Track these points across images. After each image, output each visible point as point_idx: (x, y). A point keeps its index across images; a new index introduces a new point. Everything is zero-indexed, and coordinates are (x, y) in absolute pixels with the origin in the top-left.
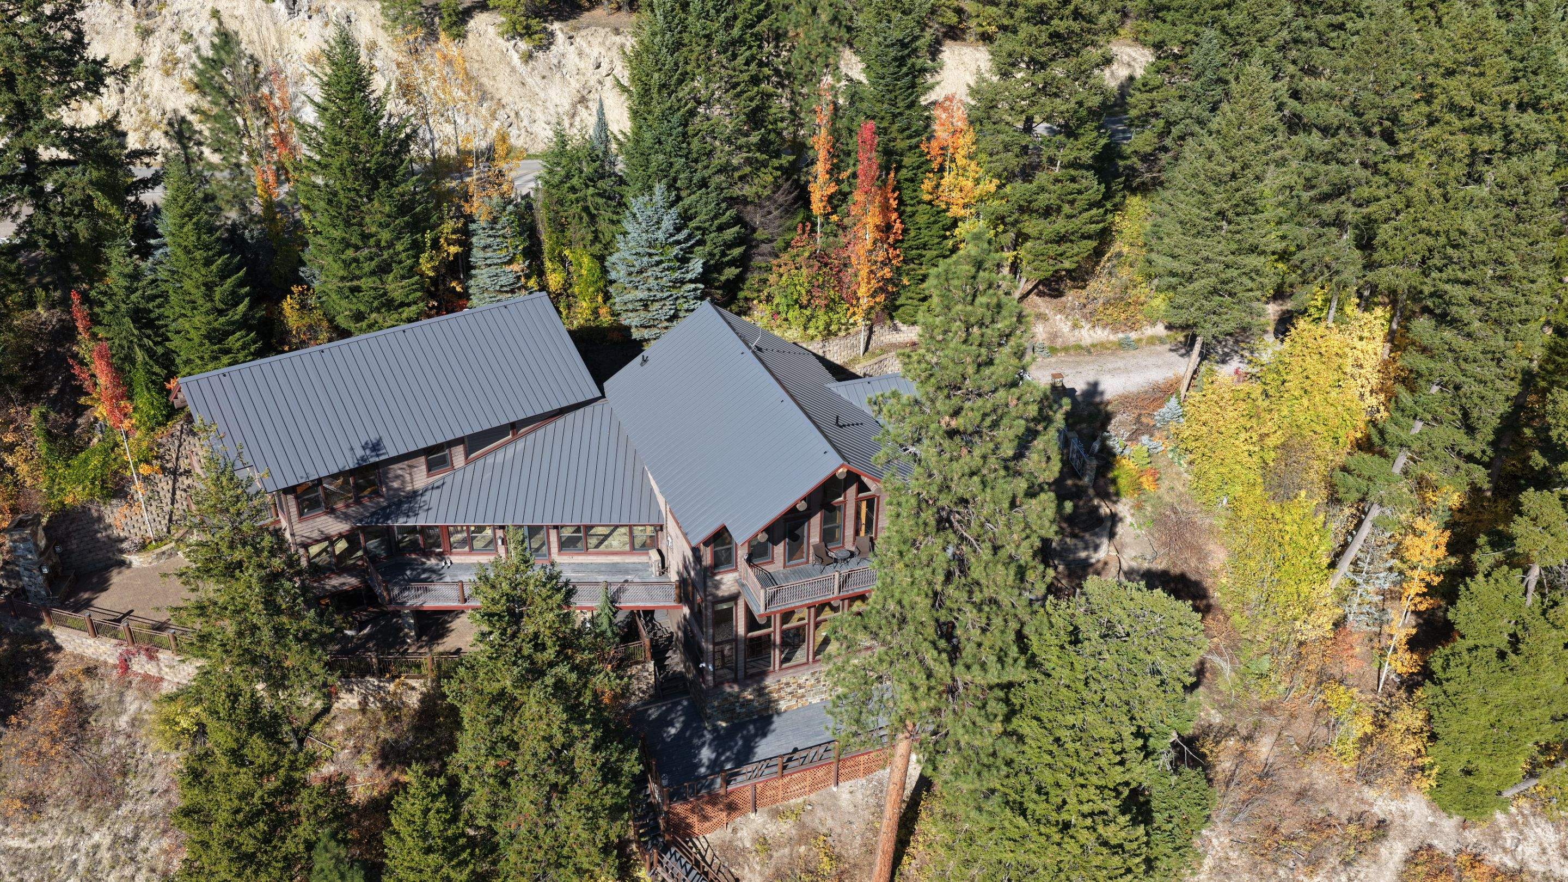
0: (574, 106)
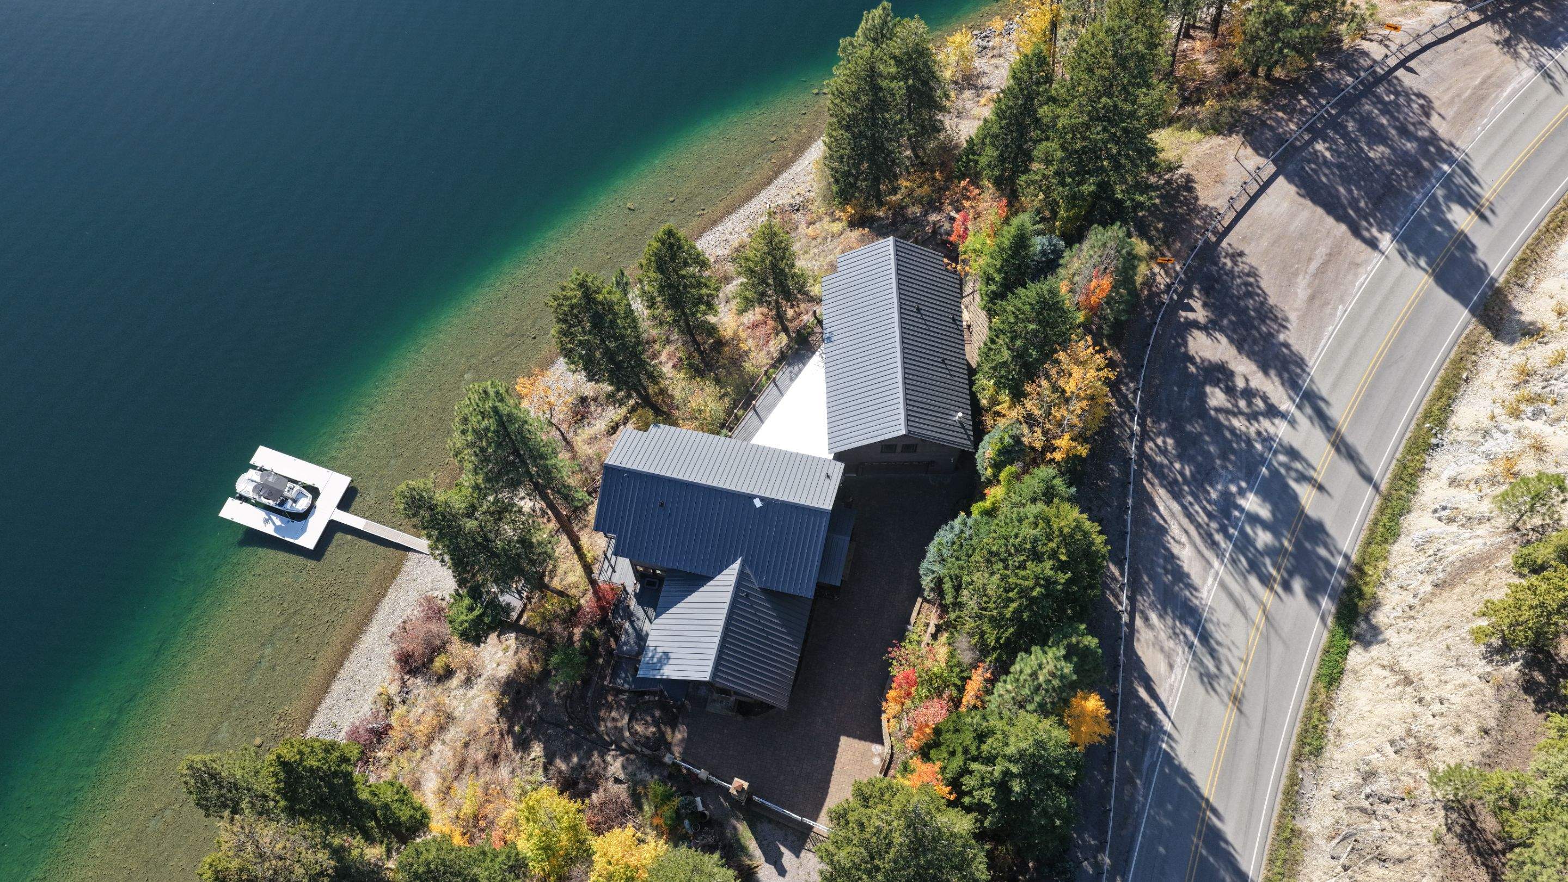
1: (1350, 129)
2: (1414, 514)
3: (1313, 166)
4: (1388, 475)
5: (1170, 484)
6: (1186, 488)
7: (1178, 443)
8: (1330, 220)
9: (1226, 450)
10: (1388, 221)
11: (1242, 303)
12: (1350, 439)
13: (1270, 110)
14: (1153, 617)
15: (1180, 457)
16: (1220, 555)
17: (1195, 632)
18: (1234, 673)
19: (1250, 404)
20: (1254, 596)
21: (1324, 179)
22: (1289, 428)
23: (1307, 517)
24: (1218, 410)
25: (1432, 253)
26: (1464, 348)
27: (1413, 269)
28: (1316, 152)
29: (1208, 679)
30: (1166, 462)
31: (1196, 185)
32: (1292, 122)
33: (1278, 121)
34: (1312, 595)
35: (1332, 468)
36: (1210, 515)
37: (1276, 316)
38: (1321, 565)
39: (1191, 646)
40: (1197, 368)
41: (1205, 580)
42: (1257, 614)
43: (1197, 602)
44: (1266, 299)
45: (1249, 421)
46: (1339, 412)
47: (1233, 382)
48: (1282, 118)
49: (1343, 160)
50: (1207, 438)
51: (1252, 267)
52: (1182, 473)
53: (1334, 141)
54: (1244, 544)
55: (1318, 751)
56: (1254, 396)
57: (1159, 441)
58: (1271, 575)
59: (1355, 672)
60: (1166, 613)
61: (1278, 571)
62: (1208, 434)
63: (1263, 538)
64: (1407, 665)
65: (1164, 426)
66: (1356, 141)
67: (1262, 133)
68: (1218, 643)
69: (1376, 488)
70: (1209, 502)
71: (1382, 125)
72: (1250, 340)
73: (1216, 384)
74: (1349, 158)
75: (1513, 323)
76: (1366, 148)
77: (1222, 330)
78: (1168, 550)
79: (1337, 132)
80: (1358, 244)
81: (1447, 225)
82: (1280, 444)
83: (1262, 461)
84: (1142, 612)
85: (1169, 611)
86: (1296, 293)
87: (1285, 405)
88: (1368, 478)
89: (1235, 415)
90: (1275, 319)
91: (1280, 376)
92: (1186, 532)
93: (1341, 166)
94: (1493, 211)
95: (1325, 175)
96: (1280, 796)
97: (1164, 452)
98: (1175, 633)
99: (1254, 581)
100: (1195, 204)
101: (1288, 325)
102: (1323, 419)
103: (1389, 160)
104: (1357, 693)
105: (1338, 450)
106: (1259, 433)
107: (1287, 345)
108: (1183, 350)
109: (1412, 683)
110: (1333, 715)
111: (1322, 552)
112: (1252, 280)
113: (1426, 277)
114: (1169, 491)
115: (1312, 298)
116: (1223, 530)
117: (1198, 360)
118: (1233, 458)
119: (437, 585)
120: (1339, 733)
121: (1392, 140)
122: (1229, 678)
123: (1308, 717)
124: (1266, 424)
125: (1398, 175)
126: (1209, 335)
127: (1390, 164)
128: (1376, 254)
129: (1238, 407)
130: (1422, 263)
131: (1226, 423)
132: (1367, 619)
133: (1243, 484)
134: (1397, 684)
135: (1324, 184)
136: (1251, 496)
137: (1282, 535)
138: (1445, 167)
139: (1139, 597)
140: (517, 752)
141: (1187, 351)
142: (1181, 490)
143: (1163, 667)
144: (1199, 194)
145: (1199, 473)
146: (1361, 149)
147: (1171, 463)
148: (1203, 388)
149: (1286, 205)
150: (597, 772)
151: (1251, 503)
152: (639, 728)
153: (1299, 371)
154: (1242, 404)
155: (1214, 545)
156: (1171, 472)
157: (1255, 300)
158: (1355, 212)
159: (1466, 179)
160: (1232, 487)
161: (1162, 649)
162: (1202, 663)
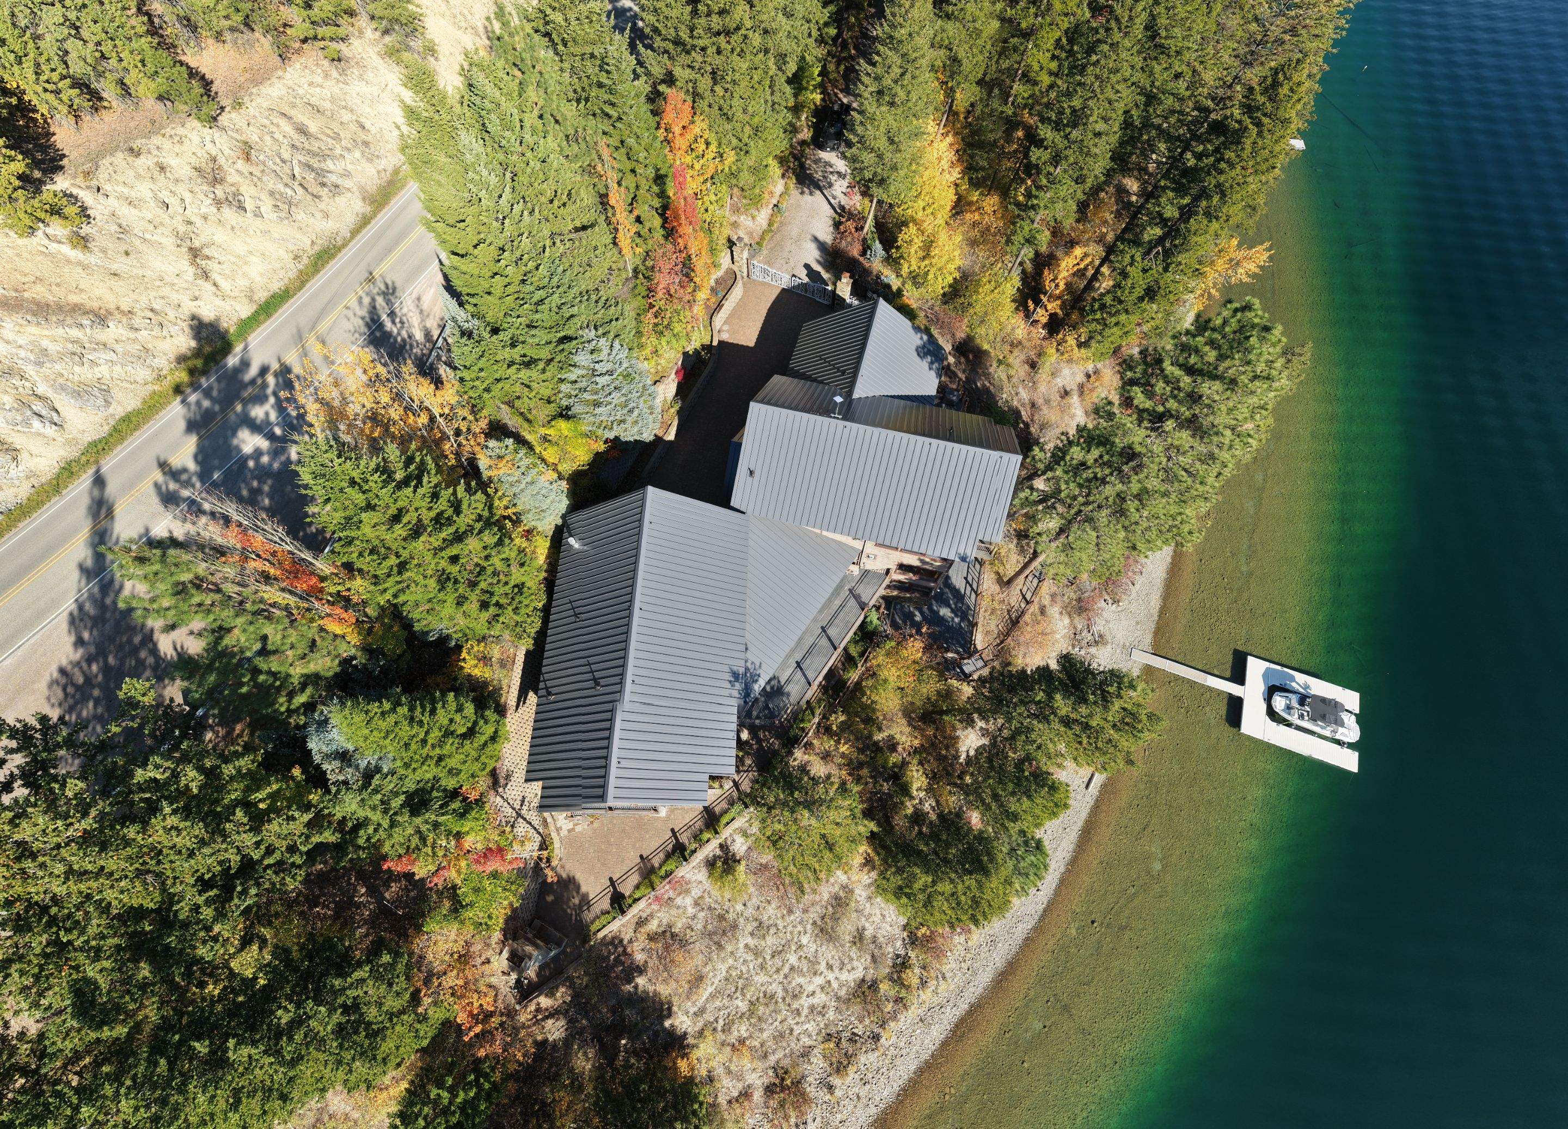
4: (74, 485)
11: (100, 710)
12: (87, 520)
14: (419, 337)
17: (381, 326)
18: (360, 298)
20: (305, 357)
22: (154, 527)
23: (199, 435)
29: (390, 292)
34: (244, 364)
35: (132, 485)
37: (64, 689)
38: (215, 392)
39: (392, 315)
42: (311, 341)
46: (78, 549)
54: (287, 401)
55: (322, 250)
58: (275, 377)
59: (251, 298)
60: (404, 342)
61: (265, 382)
63: (261, 410)
68: (363, 318)
69: (98, 471)
72: (126, 649)
77: (160, 661)
82: (177, 507)
83: (211, 488)
84: (428, 339)
85: (400, 342)
88: (99, 481)
96: (372, 223)
98: (402, 323)
99: (297, 370)
101: (56, 675)
102: (101, 541)
105: (109, 509)
106: (195, 521)
107: (79, 642)
109: (192, 249)
110: (291, 273)
111: (206, 404)
119: (1116, 616)
122: (368, 294)
123: (316, 271)
124: (180, 531)
133: (250, 463)
134: (208, 258)
136: (249, 450)
137: (238, 416)
143: (428, 298)
151: (251, 442)
153: (87, 606)
160: (265, 459)
161: (421, 312)
162: (388, 302)
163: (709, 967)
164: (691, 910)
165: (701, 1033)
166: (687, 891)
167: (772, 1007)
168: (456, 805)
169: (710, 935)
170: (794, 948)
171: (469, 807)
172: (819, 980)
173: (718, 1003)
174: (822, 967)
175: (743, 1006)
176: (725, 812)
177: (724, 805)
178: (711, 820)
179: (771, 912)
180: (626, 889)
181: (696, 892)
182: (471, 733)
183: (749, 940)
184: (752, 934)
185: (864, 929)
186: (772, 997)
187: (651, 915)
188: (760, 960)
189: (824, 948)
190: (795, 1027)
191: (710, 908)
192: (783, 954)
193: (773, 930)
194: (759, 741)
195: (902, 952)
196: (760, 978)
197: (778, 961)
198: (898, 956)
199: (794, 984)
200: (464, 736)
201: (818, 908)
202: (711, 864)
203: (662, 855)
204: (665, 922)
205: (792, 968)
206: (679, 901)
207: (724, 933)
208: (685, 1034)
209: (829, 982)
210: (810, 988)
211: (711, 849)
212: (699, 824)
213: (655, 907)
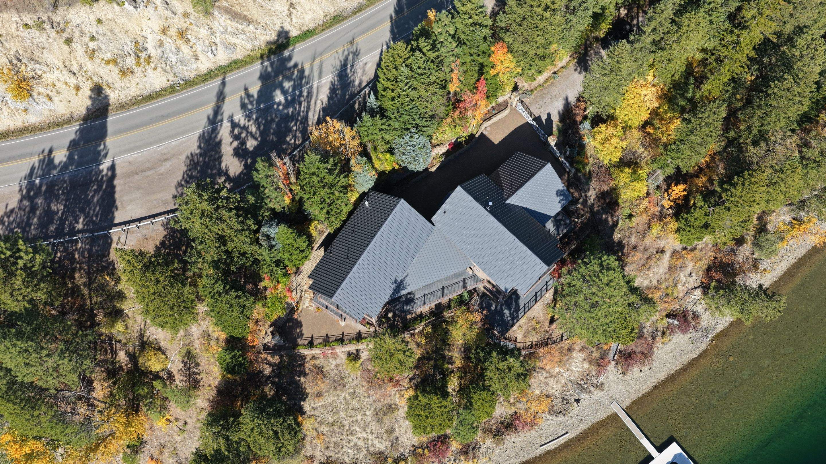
0: (289, 10)
1: (55, 226)
2: (220, 63)
3: (94, 219)
4: (214, 80)
5: (304, 124)
6: (299, 118)
7: (286, 136)
8: (117, 189)
9: (268, 124)
10: (93, 173)
11: (198, 175)
12: (215, 99)
13: (78, 263)
14: (357, 83)
15: (290, 130)
16: (311, 87)
17: (346, 69)
18: (344, 51)
19: (240, 133)
20: (312, 68)
21: (98, 209)
22: (234, 115)
23: (262, 83)
24: (256, 139)
25: (92, 149)
26: (127, 107)
27: (109, 147)
28: (84, 225)
29: (356, 54)
30: (298, 132)
31: (158, 244)
32: (77, 248)
33: (82, 254)
34: (290, 58)
35: (234, 92)
36: (300, 104)
37: (190, 162)
38: (275, 66)
39: (352, 66)
40: (247, 160)
41: (325, 83)
42: (317, 62)
43: (336, 78)
44: (186, 171)
45: (248, 127)
46: (209, 110)
47: (238, 146)
48: (78, 253)
49: (78, 213)
50: (272, 131)
51: (176, 188)
52: (296, 124)
53: (69, 226)
54: (299, 86)
55: (338, 16)
56: (235, 135)
57: (293, 141)
58: (298, 72)
59: (300, 28)
60: (350, 82)
61: (293, 72)
62: (270, 132)
63: (287, 85)
64: (285, 10)
65: (285, 146)
66: (61, 219)
67: (97, 251)
68: (341, 61)
69: (224, 79)
70: (295, 109)
71: (39, 219)
72: (213, 158)
73: (246, 148)
74: (74, 212)
75: (95, 105)
76: (60, 212)
77: (220, 169)
78: (329, 101)
79: (64, 228)
80: (118, 171)
81: (70, 157)
82: (245, 112)
83: (258, 110)
84: (359, 87)
85: (349, 81)
86: (171, 166)
87: (226, 126)
88: (223, 84)
89: (251, 133)
90: (192, 160)
91: (216, 137)
92: (315, 103)
93: (82, 210)
94: (43, 151)
95: (94, 211)
96: (363, 12)
97: (295, 137)
98: (354, 73)
99: (307, 73)
100: (169, 234)
101: (189, 155)
102: (217, 111)
103: (57, 200)
104: (307, 21)
105: (224, 98)
106: (249, 121)
107: (199, 147)
108: (245, 171)
109: (291, 3)
110: (321, 23)
111: (269, 69)
112: (183, 183)
113: (107, 141)
114: (307, 121)
115: (166, 160)
116: (301, 95)
117: (243, 163)
118: (269, 118)
119: (618, 380)
120: (326, 15)
121: (44, 208)
122: (348, 50)
123: (330, 26)
124: (242, 122)
125: (63, 191)
126: (227, 170)
127: (59, 198)
128: (117, 162)
129: (247, 136)
130: (102, 147)
131: (258, 132)
132: (278, 40)
133: (275, 106)
134: (295, 8)
135: (100, 207)
136: (277, 100)
137: (279, 82)
138: (37, 181)
139: (356, 92)
140: (624, 244)
141: (243, 170)
142: (302, 119)
143: (369, 65)
144: (161, 238)
145: (288, 121)
146: (62, 214)
147: (296, 131)
148: (253, 151)
149: (129, 208)
150: (599, 201)
151: (279, 97)
152: (576, 194)
153: (206, 134)
154: (243, 135)
155: (310, 93)
156: (299, 128)
157: (192, 173)
158: (102, 186)
159: (36, 171)
160: (281, 107)
161: (364, 71)
162: (353, 59)
163: (327, 394)
164: (333, 367)
165: (310, 417)
166: (336, 359)
167: (340, 430)
168: (284, 271)
169: (335, 381)
170: (362, 413)
171: (286, 275)
172: (364, 435)
173: (322, 411)
174: (369, 430)
175: (331, 420)
176: (365, 338)
177: (366, 335)
178: (359, 337)
179: (361, 391)
180: (316, 342)
181: (338, 361)
182: (302, 251)
183: (347, 395)
184: (349, 393)
185: (395, 430)
186: (343, 426)
187: (319, 358)
188: (347, 407)
189: (374, 423)
190: (345, 447)
191: (340, 371)
192: (356, 412)
193: (358, 399)
194: (394, 320)
195: (406, 454)
196: (342, 414)
197: (353, 413)
198: (404, 455)
199: (354, 428)
200: (301, 251)
201: (380, 404)
202: (349, 354)
203: (334, 339)
204: (322, 364)
205: (357, 421)
206: (331, 360)
207: (340, 385)
208: (305, 412)
209: (368, 439)
210: (359, 435)
211: (352, 348)
212: (354, 336)
213: (321, 356)
